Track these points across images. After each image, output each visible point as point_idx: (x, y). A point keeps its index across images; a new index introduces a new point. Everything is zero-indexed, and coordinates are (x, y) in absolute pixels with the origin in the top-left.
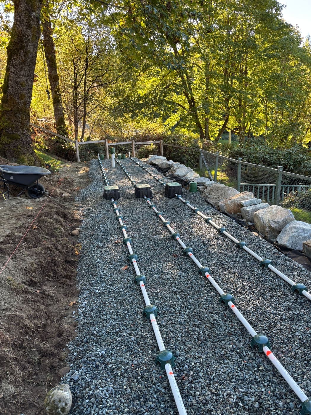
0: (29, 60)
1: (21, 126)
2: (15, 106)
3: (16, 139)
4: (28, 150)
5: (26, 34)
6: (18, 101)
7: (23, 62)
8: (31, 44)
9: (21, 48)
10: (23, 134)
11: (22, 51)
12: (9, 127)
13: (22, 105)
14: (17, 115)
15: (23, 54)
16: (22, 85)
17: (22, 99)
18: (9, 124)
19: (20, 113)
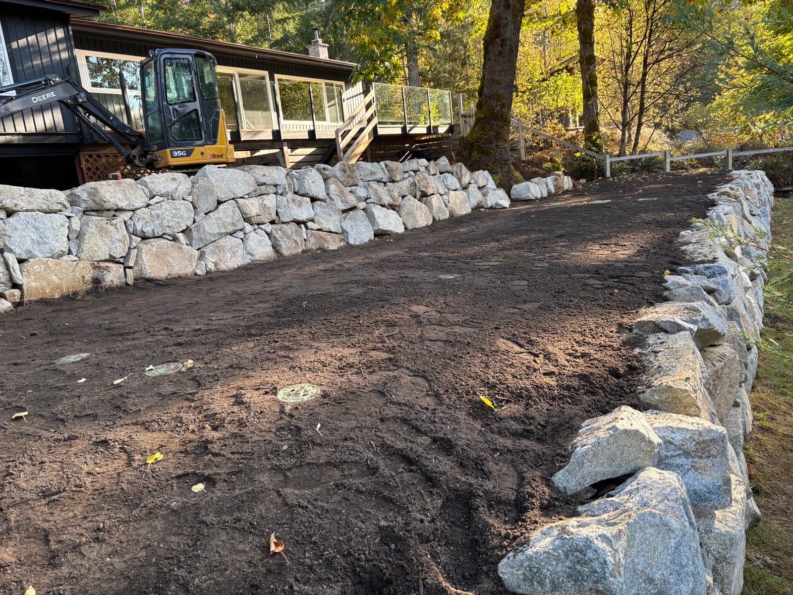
0: (507, 49)
1: (495, 137)
2: (490, 111)
3: (487, 154)
4: (502, 168)
5: (504, 16)
6: (494, 103)
7: (500, 53)
8: (510, 27)
9: (497, 36)
10: (497, 146)
11: (498, 40)
12: (481, 139)
13: (498, 108)
14: (491, 122)
15: (500, 43)
16: (498, 83)
17: (498, 101)
18: (482, 134)
19: (494, 120)
